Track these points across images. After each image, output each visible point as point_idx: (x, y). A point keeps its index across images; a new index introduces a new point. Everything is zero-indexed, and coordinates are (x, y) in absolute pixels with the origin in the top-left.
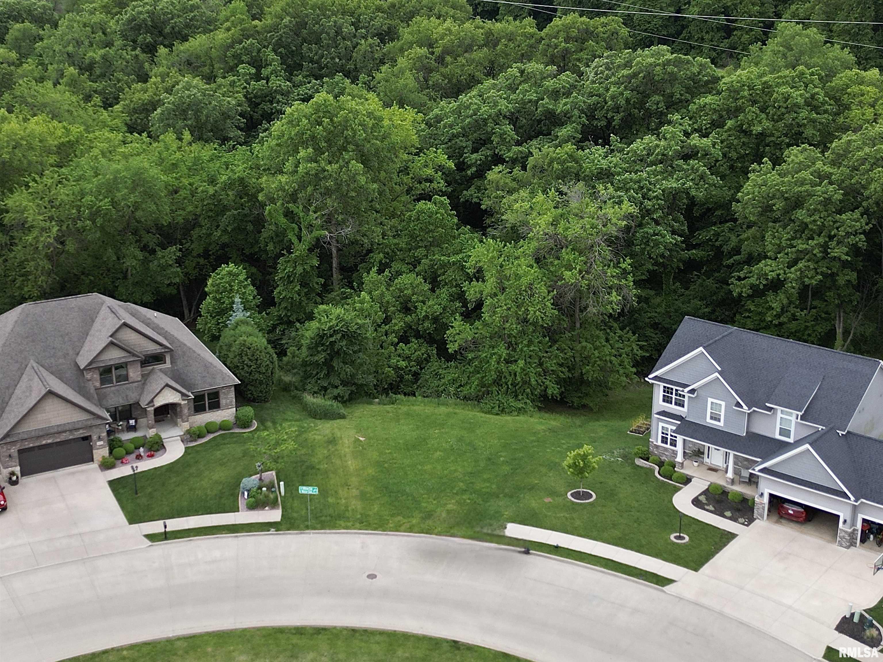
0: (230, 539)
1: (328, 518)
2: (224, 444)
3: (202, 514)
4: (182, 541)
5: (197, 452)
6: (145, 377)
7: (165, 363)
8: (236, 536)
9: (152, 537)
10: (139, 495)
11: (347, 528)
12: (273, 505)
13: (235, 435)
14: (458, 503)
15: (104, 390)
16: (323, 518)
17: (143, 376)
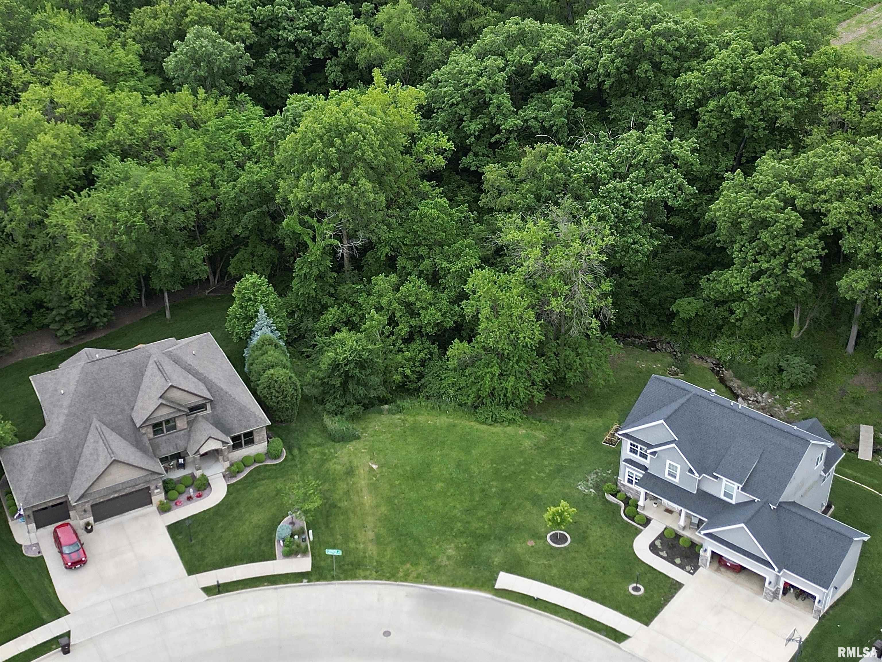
0: (271, 591)
1: (350, 567)
2: (260, 480)
3: (247, 563)
4: (233, 594)
5: (238, 490)
6: (190, 423)
7: (206, 410)
8: (276, 588)
9: (208, 591)
10: (193, 542)
11: (366, 578)
12: (304, 553)
13: (268, 468)
14: (457, 548)
15: (157, 440)
16: (346, 567)
17: (188, 423)
